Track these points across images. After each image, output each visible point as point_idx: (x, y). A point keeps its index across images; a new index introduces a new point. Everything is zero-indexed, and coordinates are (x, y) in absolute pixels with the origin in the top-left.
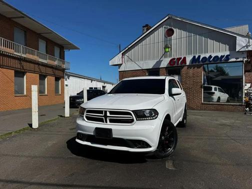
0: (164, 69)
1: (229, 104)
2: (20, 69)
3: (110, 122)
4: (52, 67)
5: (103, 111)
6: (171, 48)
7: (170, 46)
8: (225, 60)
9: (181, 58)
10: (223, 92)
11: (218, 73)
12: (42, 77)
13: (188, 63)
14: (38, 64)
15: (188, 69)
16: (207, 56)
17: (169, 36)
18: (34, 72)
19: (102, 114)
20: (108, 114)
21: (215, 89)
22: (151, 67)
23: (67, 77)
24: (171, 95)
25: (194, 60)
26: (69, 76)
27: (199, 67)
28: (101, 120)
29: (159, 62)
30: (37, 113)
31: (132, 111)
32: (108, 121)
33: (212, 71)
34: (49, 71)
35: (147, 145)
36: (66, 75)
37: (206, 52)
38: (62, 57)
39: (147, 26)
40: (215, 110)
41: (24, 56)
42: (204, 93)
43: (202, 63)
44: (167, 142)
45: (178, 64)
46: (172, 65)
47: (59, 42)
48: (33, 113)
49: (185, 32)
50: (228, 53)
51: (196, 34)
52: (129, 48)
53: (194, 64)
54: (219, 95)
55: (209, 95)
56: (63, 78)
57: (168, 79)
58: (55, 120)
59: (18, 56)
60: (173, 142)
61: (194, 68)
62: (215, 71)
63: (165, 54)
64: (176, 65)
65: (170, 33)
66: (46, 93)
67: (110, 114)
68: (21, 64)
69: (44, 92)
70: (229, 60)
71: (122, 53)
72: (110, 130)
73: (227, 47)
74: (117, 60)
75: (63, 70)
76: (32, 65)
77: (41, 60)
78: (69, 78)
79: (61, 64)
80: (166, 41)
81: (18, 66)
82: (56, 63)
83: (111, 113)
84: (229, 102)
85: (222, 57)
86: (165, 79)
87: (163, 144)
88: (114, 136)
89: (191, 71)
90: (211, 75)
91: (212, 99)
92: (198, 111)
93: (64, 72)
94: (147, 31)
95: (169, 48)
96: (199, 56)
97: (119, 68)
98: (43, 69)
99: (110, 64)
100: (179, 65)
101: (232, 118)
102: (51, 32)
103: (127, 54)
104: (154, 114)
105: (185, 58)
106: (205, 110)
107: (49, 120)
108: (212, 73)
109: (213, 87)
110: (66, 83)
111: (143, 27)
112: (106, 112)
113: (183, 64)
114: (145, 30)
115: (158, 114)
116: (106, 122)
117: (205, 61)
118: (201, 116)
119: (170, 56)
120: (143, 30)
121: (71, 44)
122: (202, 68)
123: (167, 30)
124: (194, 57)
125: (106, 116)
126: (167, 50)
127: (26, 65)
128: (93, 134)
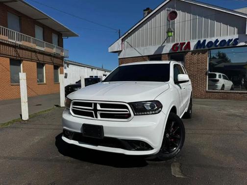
0: (167, 55)
1: (234, 91)
2: (16, 56)
3: (101, 117)
4: (49, 55)
5: (92, 103)
6: (174, 32)
7: (173, 30)
8: (233, 44)
9: (185, 43)
10: (227, 79)
11: (220, 60)
12: (40, 65)
13: (192, 48)
14: (35, 51)
15: (192, 54)
16: (213, 40)
17: (171, 20)
18: (31, 60)
19: (92, 107)
20: (99, 107)
21: (220, 76)
22: (152, 53)
23: (66, 65)
24: (177, 82)
25: (199, 44)
26: (68, 64)
27: (204, 52)
28: (90, 115)
29: (161, 48)
30: (27, 104)
31: (129, 104)
32: (99, 116)
33: (214, 58)
34: (47, 59)
35: (148, 147)
36: (65, 63)
37: (212, 35)
38: (60, 44)
39: (148, 9)
40: (220, 99)
41: (19, 43)
42: (209, 80)
43: (207, 48)
44: (173, 140)
45: (181, 49)
46: (174, 50)
47: (57, 29)
48: (22, 104)
49: (189, 15)
50: (236, 36)
51: (202, 17)
52: (129, 33)
53: (199, 49)
54: (223, 82)
55: (213, 83)
56: (62, 66)
57: (172, 64)
58: (49, 110)
59: (12, 42)
60: (180, 139)
61: (198, 54)
62: (217, 57)
63: (167, 40)
64: (179, 51)
65: (173, 16)
66: (45, 82)
67: (101, 107)
68: (16, 51)
69: (43, 81)
70: (237, 44)
71: (121, 38)
72: (100, 128)
73: (236, 30)
74: (116, 46)
75: (62, 58)
76: (29, 53)
77: (38, 48)
78: (68, 67)
79: (59, 52)
80: (168, 25)
81: (14, 54)
82: (54, 51)
83: (102, 105)
84: (233, 90)
85: (230, 41)
86: (169, 64)
87: (167, 143)
88: (105, 135)
89: (196, 56)
90: (213, 62)
91: (217, 86)
92: (203, 100)
93: (63, 60)
94: (148, 15)
95: (172, 32)
96: (205, 41)
97: (119, 55)
98: (41, 57)
99: (109, 51)
100: (183, 50)
101: (240, 107)
102: (47, 18)
103: (127, 40)
104: (156, 106)
105: (189, 43)
106: (209, 98)
107: (44, 110)
108: (214, 60)
109: (218, 74)
110: (65, 71)
111: (144, 10)
112: (95, 104)
113: (187, 50)
114: (146, 14)
115: (161, 107)
116: (97, 117)
117: (211, 46)
118: (207, 105)
119: (173, 40)
120: (144, 13)
121: (68, 31)
122: (207, 53)
123: (169, 12)
124: (199, 41)
125: (96, 110)
126: (170, 34)
127: (22, 53)
128: (80, 132)
